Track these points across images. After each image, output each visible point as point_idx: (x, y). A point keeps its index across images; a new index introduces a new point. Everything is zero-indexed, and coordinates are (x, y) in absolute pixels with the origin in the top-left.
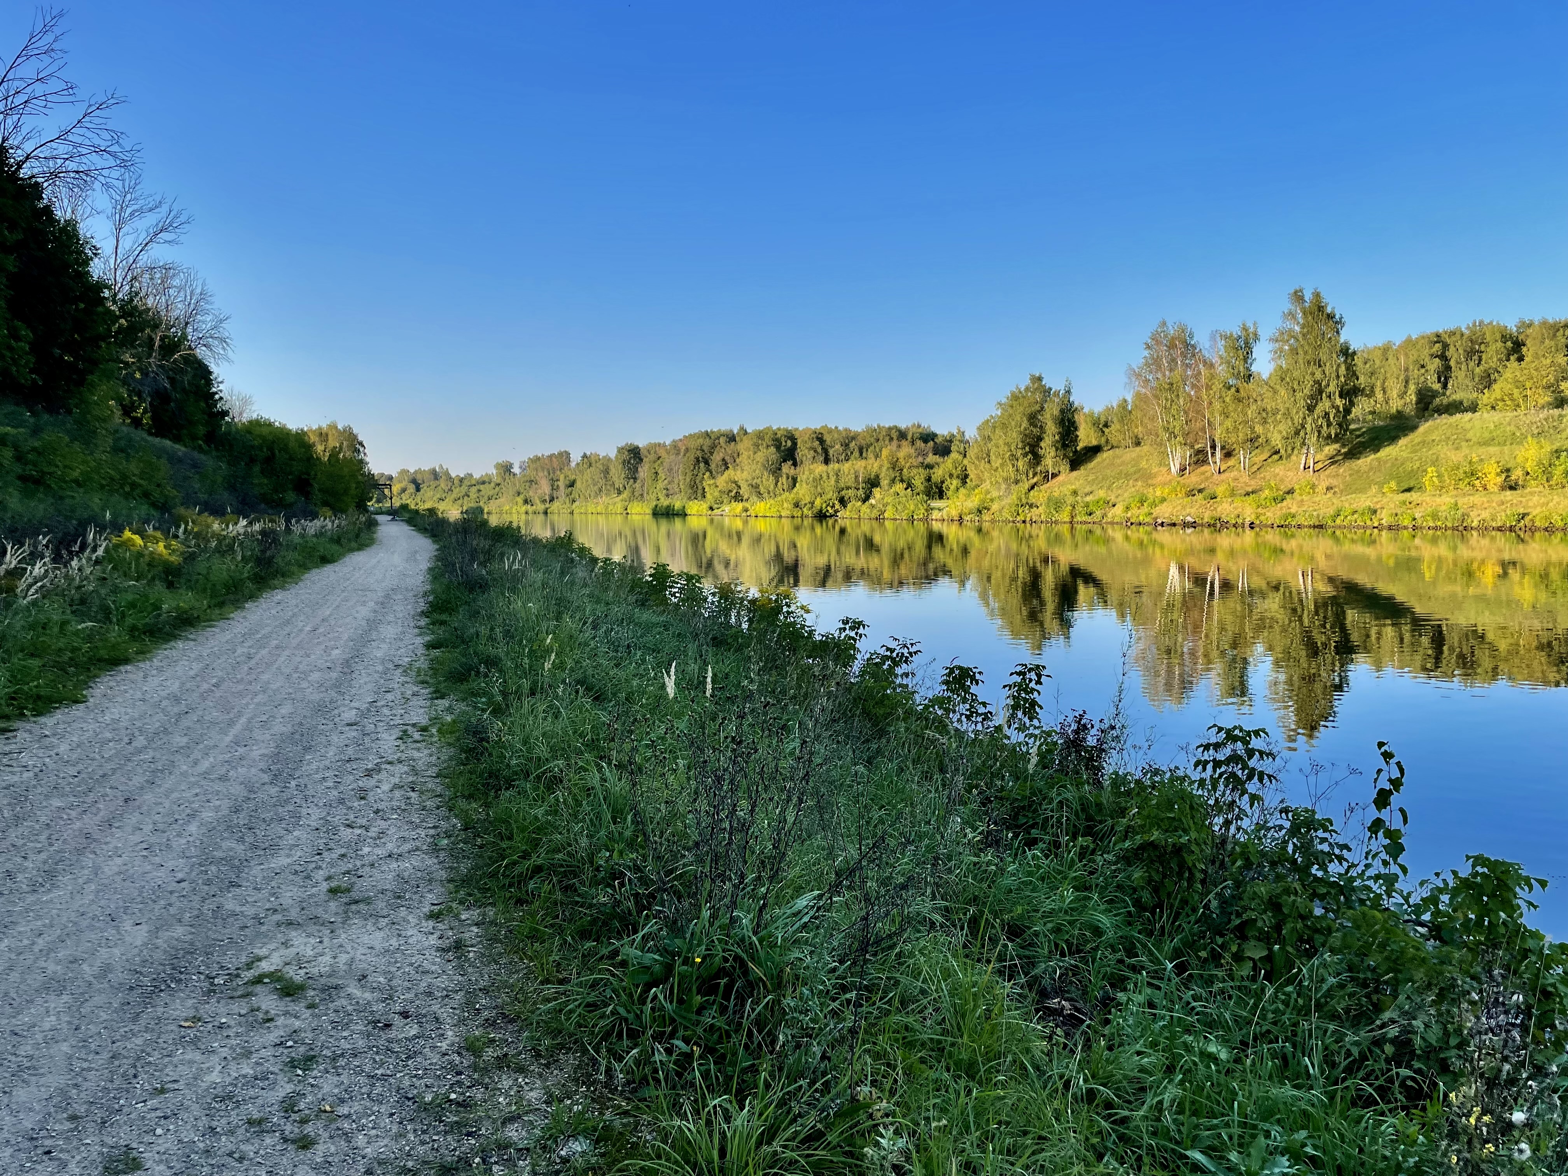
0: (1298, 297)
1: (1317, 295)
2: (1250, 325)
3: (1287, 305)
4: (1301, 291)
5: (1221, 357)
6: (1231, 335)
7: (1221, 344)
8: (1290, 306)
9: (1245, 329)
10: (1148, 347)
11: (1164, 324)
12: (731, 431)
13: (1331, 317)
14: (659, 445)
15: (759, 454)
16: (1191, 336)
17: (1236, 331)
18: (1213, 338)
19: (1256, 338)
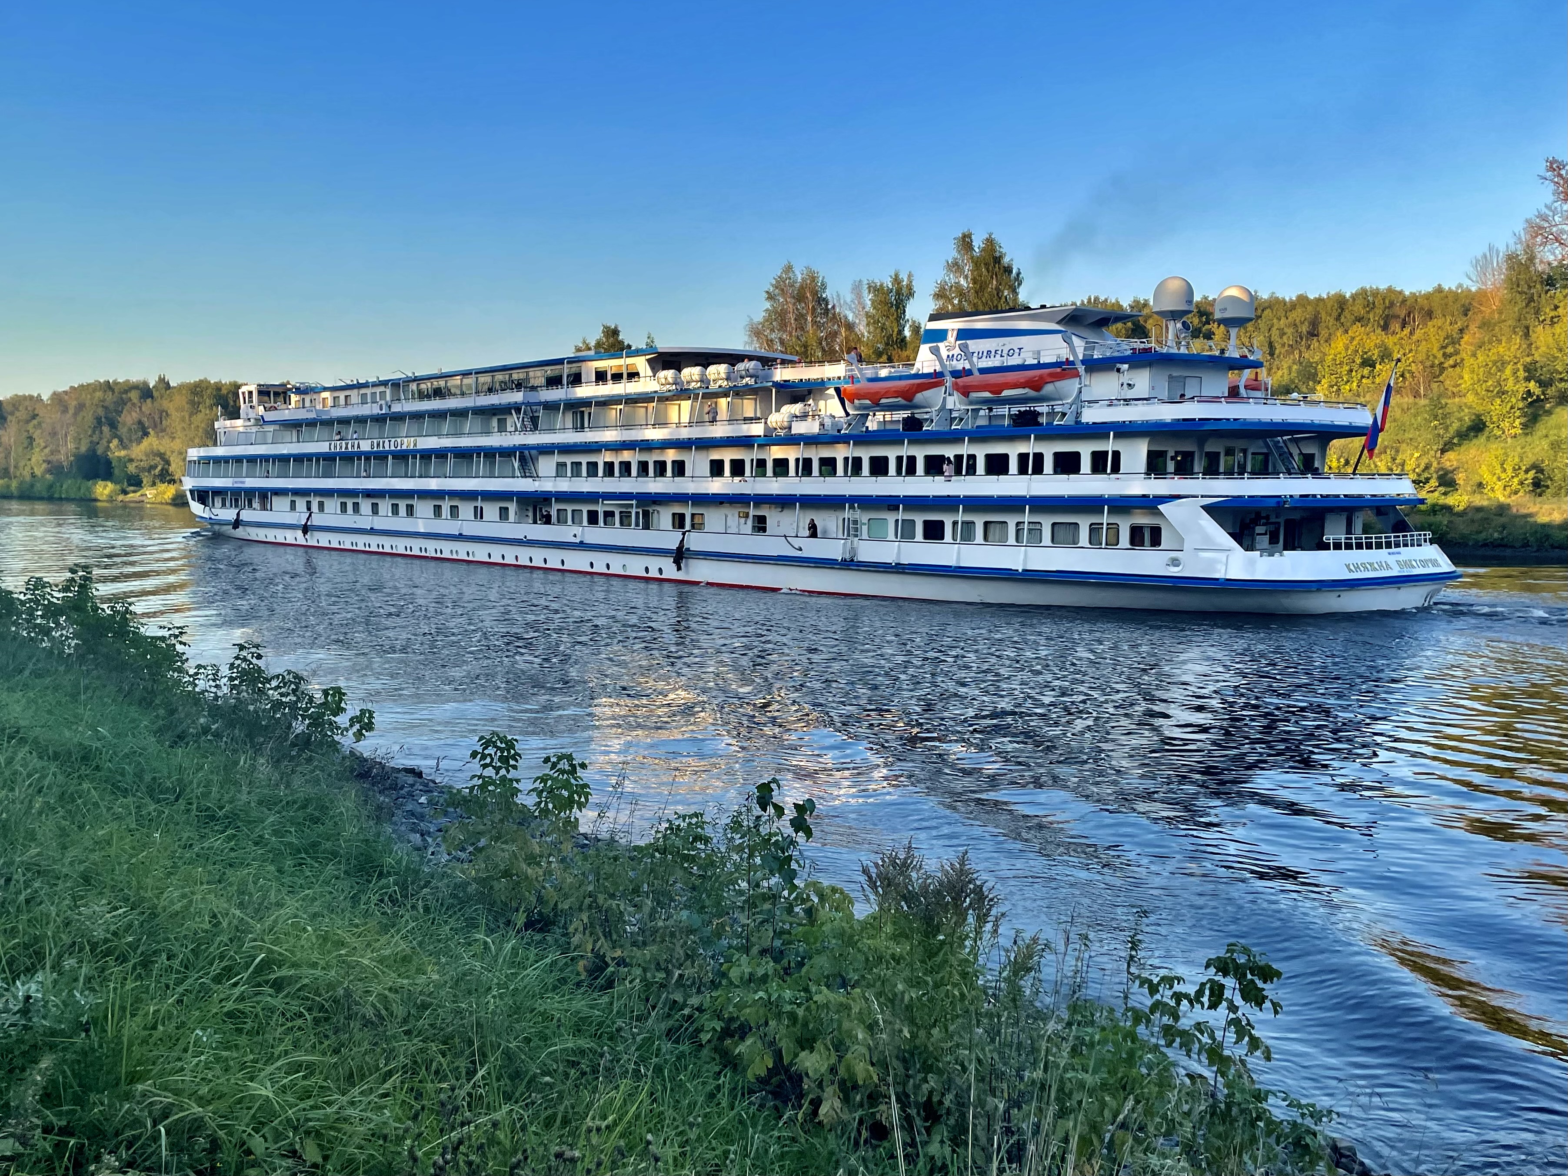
0: (966, 242)
1: (990, 243)
2: (904, 277)
3: (952, 253)
4: (969, 236)
5: (868, 315)
6: (881, 285)
7: (868, 298)
8: (956, 255)
9: (897, 280)
10: (771, 297)
11: (789, 268)
12: (146, 384)
13: (1008, 270)
14: (31, 397)
15: (200, 416)
16: (824, 286)
17: (888, 283)
18: (857, 288)
19: (911, 294)
